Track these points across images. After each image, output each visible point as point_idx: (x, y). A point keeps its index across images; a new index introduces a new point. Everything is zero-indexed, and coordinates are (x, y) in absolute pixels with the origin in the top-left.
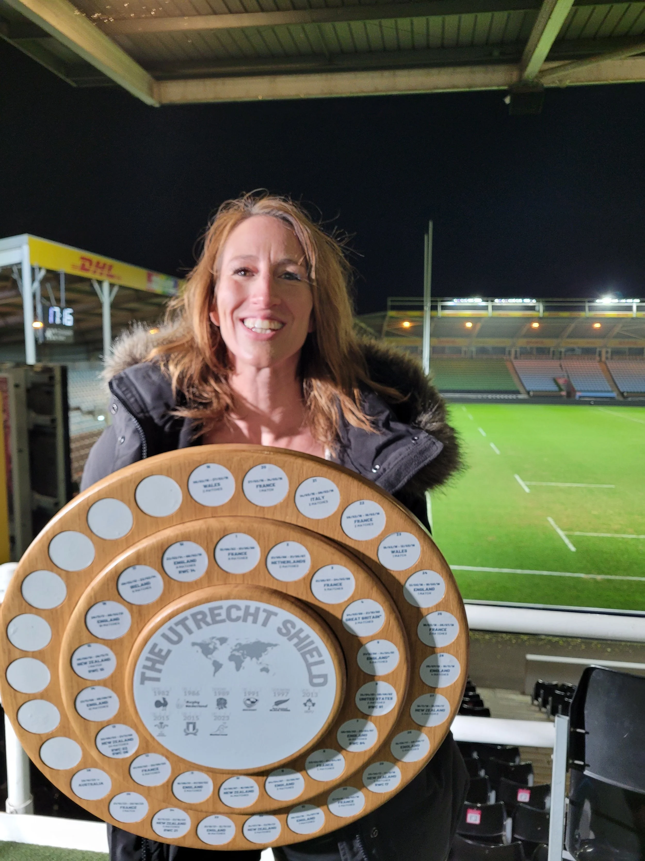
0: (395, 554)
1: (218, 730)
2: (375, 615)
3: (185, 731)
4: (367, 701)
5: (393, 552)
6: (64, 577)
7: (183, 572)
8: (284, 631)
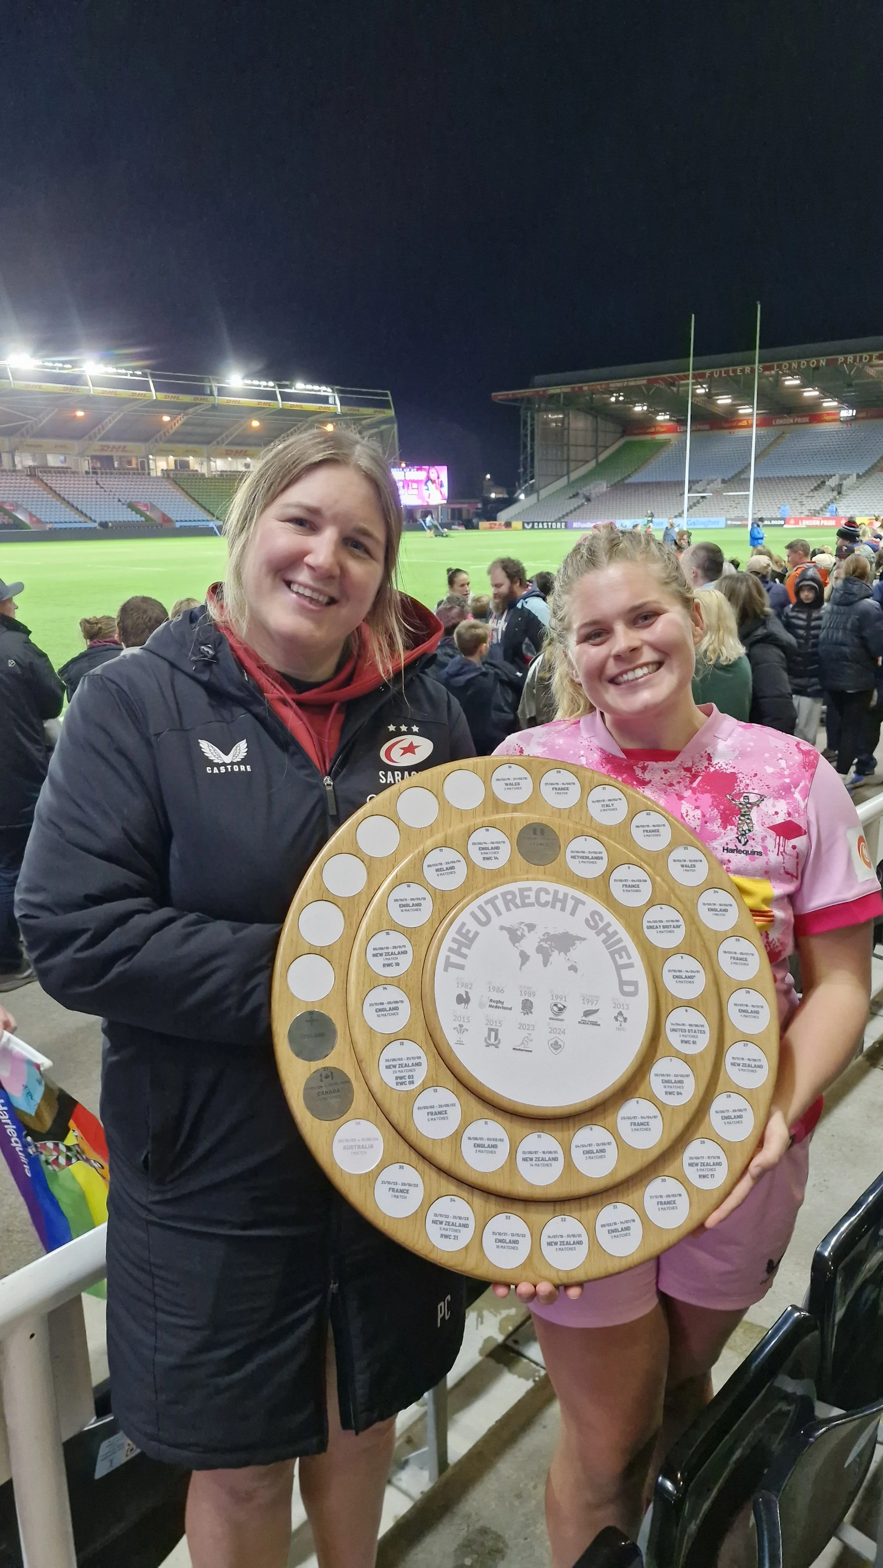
0: (685, 868)
1: (522, 1043)
2: (675, 924)
3: (485, 1040)
4: (678, 1033)
5: (682, 866)
6: (369, 863)
7: (488, 859)
8: (592, 923)
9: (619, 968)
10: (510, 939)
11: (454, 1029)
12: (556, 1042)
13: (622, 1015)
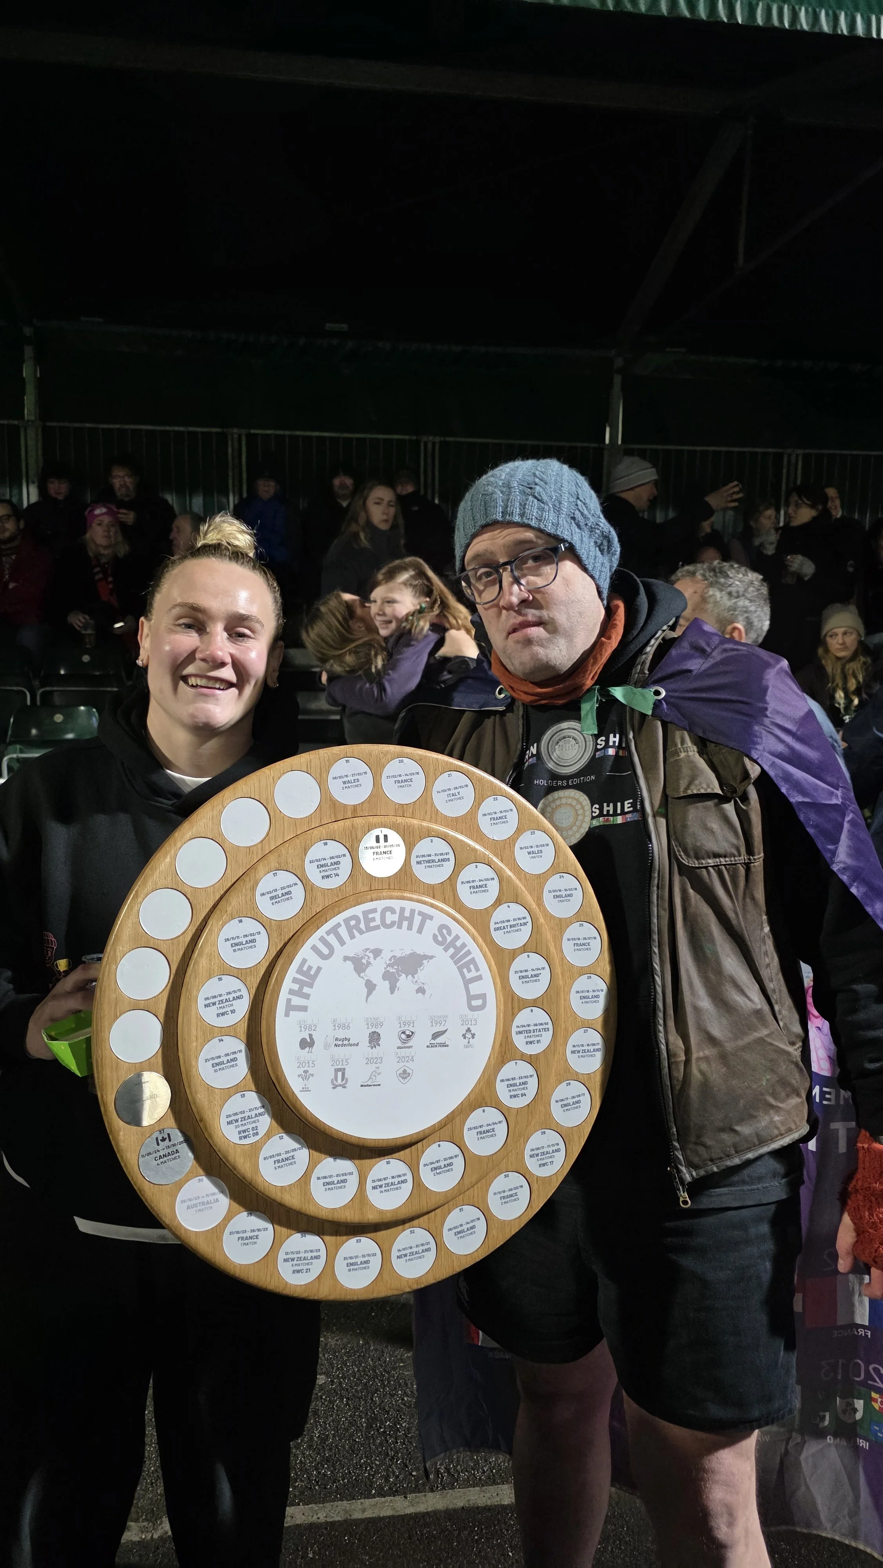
0: (531, 855)
1: (370, 1078)
2: (522, 921)
3: (333, 1082)
4: (523, 1035)
6: (191, 896)
7: (328, 877)
8: (440, 939)
9: (467, 983)
10: (355, 969)
11: (299, 1076)
12: (405, 1071)
13: (470, 1031)
